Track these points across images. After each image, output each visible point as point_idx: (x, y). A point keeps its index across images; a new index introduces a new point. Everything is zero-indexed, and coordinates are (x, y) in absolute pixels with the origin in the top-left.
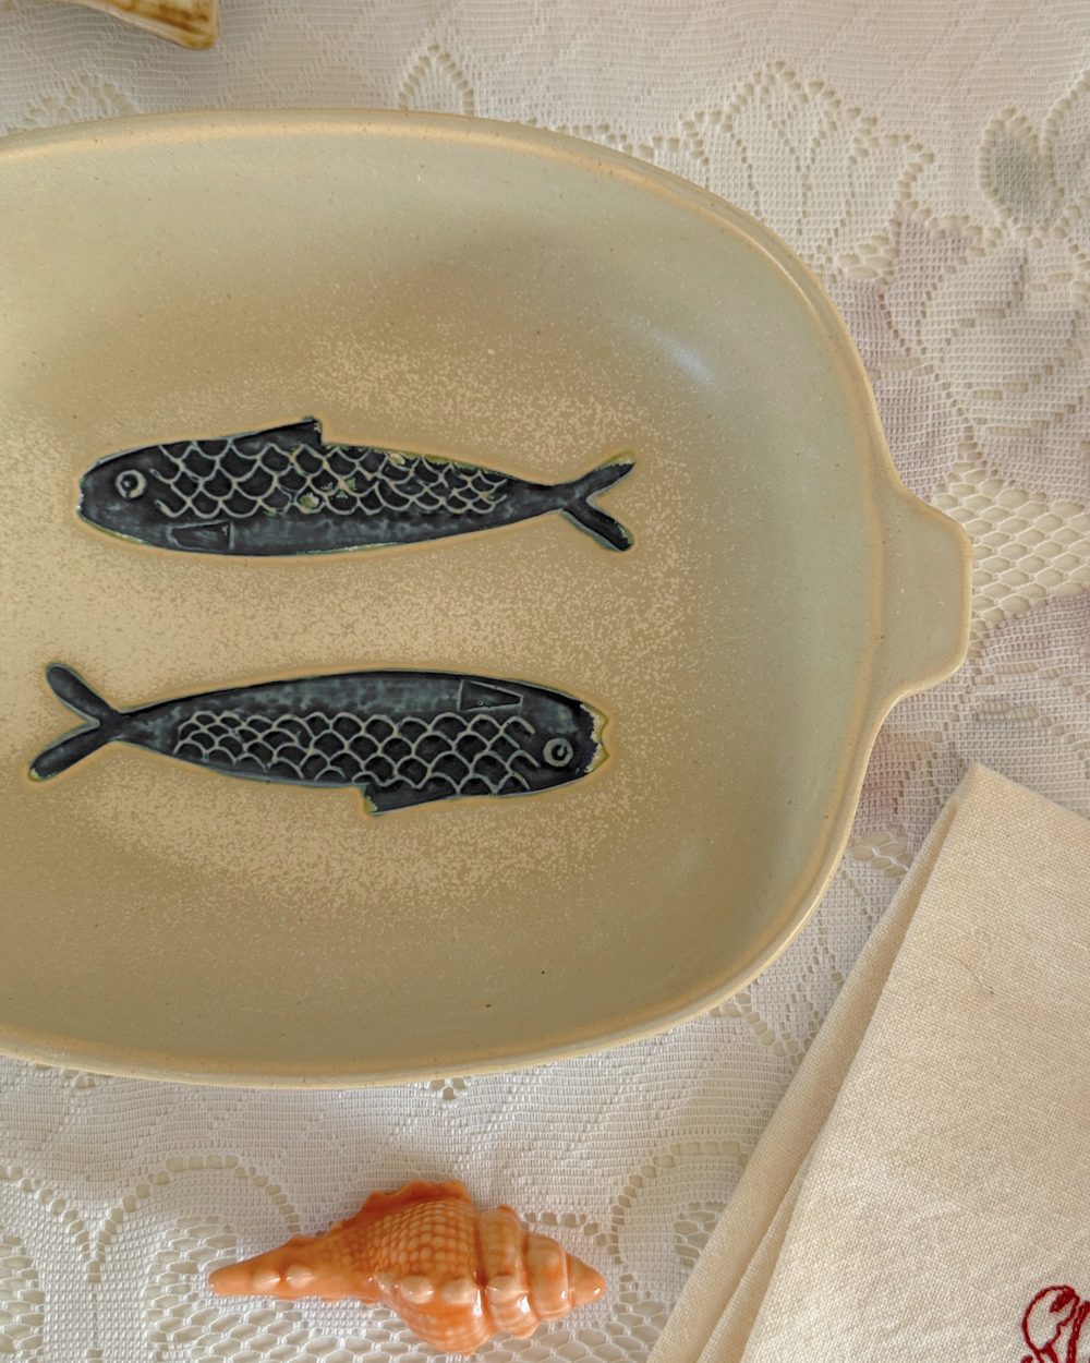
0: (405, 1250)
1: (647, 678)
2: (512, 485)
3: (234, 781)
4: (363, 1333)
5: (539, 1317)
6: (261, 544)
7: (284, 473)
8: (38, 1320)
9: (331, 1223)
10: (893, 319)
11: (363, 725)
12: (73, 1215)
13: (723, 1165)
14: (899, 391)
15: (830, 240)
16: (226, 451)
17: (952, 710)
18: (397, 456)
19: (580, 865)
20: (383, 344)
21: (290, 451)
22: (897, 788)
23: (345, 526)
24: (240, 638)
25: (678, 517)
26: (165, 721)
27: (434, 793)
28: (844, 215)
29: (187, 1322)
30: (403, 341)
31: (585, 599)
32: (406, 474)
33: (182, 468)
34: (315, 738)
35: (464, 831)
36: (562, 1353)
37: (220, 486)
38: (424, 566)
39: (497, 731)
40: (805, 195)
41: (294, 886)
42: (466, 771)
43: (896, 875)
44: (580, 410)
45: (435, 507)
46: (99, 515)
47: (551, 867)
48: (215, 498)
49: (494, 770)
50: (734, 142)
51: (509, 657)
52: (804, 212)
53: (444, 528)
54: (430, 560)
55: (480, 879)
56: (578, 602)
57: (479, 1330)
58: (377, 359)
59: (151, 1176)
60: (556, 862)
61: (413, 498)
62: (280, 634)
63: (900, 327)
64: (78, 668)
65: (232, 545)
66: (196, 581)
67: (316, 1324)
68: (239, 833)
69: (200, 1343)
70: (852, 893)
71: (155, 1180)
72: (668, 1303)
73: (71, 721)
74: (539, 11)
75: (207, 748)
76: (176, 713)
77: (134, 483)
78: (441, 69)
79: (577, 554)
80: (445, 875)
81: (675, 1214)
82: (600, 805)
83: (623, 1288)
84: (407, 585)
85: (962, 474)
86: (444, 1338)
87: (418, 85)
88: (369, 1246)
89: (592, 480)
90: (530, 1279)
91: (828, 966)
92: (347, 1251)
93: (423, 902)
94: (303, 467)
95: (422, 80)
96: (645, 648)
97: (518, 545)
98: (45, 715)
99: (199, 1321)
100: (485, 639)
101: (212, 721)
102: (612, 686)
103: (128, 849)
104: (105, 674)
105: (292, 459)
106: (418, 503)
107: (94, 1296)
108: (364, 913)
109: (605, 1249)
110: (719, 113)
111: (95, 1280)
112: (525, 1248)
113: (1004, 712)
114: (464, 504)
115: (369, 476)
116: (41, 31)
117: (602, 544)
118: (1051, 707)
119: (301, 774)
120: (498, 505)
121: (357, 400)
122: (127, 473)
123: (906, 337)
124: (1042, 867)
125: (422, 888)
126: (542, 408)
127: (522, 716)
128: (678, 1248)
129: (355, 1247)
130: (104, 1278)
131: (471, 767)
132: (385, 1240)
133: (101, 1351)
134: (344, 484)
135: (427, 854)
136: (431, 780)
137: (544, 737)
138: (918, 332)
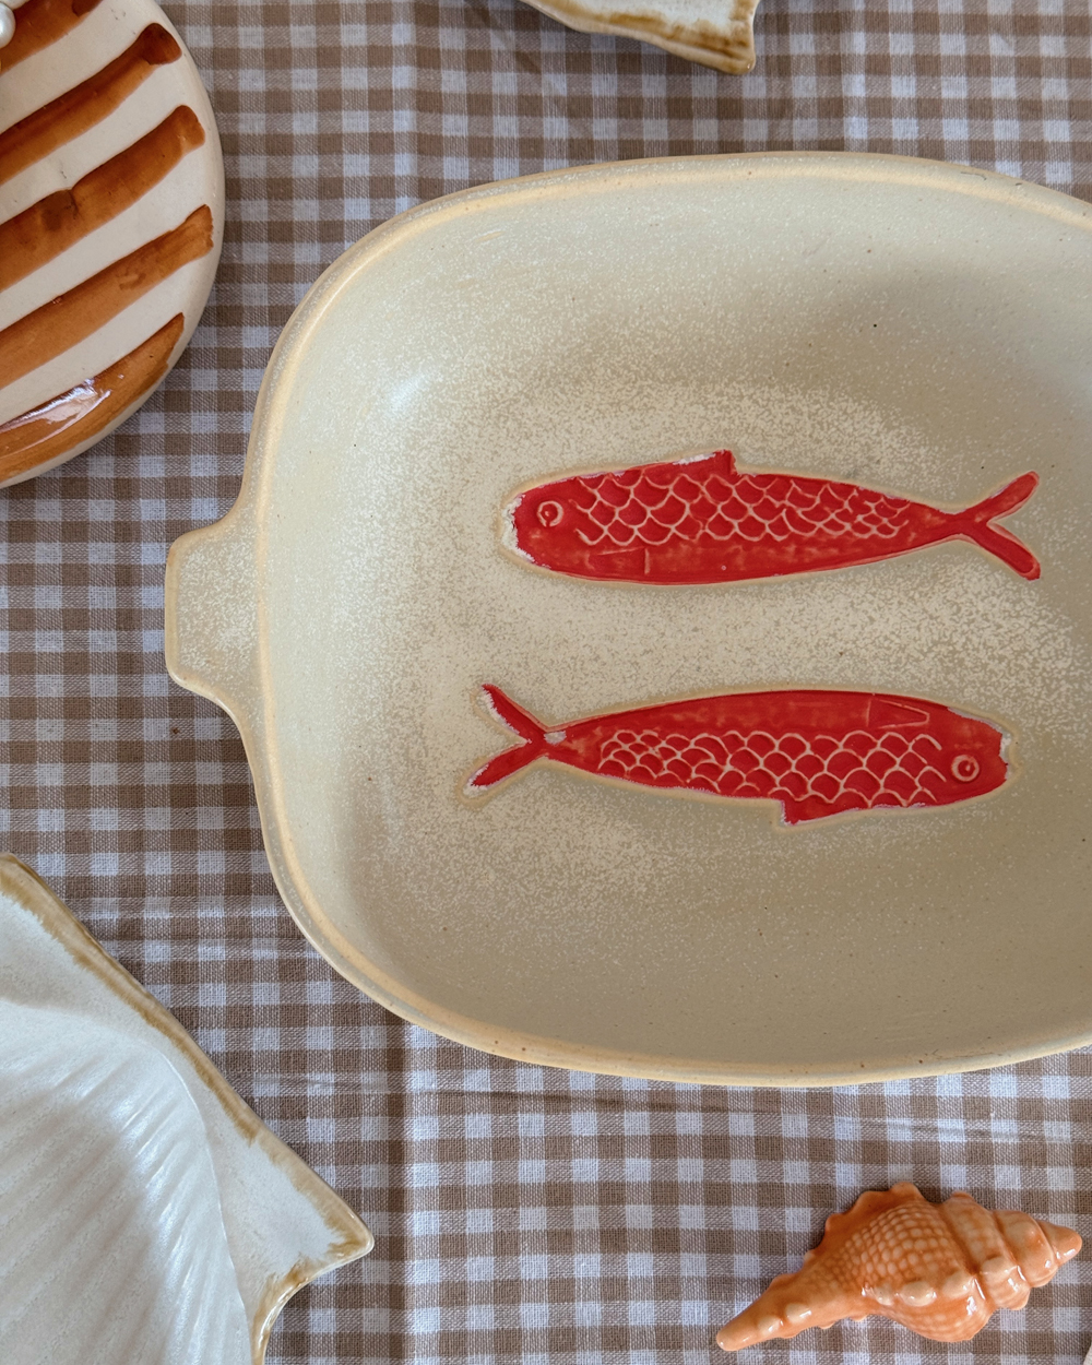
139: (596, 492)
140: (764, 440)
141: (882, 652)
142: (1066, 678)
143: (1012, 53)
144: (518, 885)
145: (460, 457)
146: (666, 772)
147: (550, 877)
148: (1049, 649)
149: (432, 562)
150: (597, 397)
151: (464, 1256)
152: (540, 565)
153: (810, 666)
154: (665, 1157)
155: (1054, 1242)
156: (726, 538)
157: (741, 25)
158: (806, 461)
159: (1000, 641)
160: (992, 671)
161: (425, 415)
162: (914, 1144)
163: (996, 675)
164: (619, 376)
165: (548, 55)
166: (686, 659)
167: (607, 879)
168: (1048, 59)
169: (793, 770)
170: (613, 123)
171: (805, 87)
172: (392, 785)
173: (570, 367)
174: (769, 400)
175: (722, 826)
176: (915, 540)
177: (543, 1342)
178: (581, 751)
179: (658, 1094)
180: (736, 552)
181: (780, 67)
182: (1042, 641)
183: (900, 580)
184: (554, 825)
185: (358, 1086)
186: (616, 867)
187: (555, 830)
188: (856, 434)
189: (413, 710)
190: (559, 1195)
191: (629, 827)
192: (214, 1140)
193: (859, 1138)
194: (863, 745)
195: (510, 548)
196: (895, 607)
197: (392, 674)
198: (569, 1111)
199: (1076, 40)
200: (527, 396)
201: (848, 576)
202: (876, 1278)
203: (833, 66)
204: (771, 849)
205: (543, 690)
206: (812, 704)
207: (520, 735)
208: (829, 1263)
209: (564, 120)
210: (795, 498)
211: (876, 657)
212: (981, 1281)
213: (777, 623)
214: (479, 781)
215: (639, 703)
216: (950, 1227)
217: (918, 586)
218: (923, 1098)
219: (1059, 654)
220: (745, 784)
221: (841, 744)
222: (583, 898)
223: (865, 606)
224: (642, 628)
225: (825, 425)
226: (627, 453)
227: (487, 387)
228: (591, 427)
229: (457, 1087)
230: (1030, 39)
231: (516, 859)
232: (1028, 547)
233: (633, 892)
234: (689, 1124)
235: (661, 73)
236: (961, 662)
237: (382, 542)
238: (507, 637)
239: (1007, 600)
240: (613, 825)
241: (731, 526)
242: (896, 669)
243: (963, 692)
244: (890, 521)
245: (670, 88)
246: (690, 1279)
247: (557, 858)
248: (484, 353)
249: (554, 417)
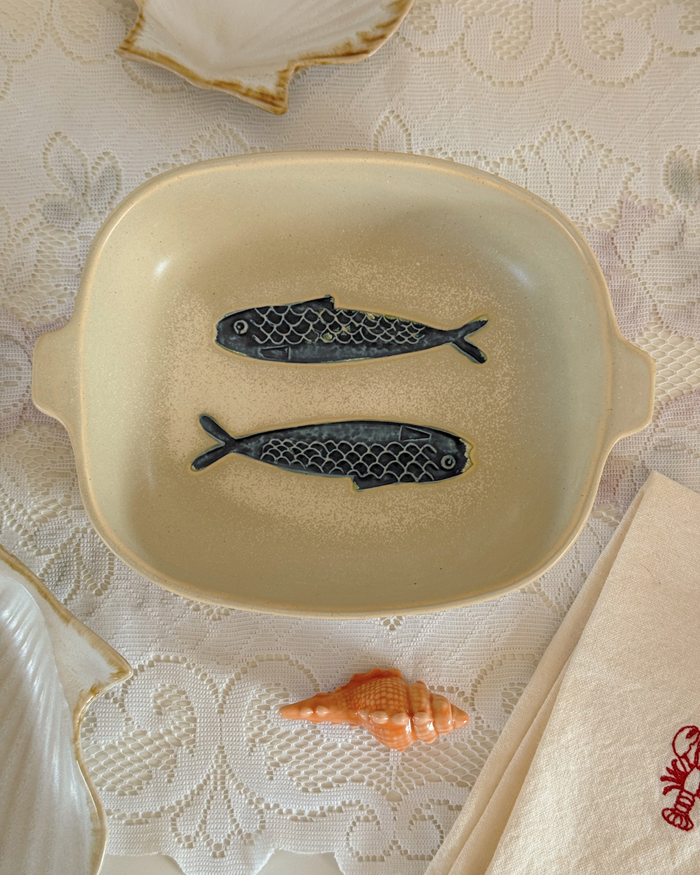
0: (374, 699)
1: (493, 426)
2: (428, 330)
3: (290, 473)
4: (350, 740)
5: (438, 733)
6: (304, 357)
7: (315, 322)
8: (194, 731)
9: (335, 688)
10: (618, 250)
11: (353, 447)
12: (211, 680)
13: (526, 665)
14: (620, 286)
15: (587, 210)
16: (287, 311)
17: (643, 445)
18: (371, 315)
19: (458, 517)
20: (365, 259)
21: (319, 312)
22: (615, 483)
23: (345, 349)
24: (293, 403)
25: (509, 347)
26: (257, 443)
27: (387, 481)
28: (594, 198)
29: (265, 733)
30: (375, 258)
31: (463, 387)
32: (375, 324)
33: (266, 319)
34: (329, 453)
35: (402, 500)
36: (446, 753)
37: (284, 328)
38: (383, 370)
39: (418, 451)
40: (575, 187)
41: (318, 525)
42: (403, 471)
43: (614, 525)
44: (462, 294)
45: (390, 340)
46: (225, 342)
47: (444, 518)
48: (282, 334)
49: (417, 470)
50: (540, 160)
51: (425, 415)
52: (574, 196)
53: (393, 351)
54: (387, 366)
55: (409, 522)
56: (459, 388)
57: (409, 738)
58: (362, 267)
59: (248, 663)
60: (447, 516)
61: (378, 336)
62: (313, 402)
63: (621, 254)
64: (215, 417)
65: (290, 358)
66: (272, 375)
67: (327, 736)
68: (292, 498)
69: (271, 743)
70: (592, 534)
71: (250, 665)
72: (498, 731)
73: (212, 442)
74: (444, 94)
75: (277, 457)
76: (262, 439)
77: (243, 327)
78: (395, 122)
79: (459, 364)
80: (392, 521)
81: (502, 688)
82: (469, 488)
83: (476, 723)
84: (375, 379)
85: (651, 328)
86: (392, 741)
87: (383, 130)
88: (355, 698)
89: (467, 328)
90: (434, 714)
91: (579, 570)
92: (344, 700)
93: (381, 534)
94: (325, 320)
95: (385, 128)
96: (492, 412)
97: (430, 360)
98: (199, 439)
99: (271, 733)
100: (413, 406)
101: (280, 444)
102: (475, 430)
103: (239, 505)
104: (228, 420)
105: (320, 316)
106: (381, 338)
107: (221, 720)
108: (353, 538)
109: (468, 704)
110: (533, 146)
111: (221, 712)
112: (431, 699)
113: (669, 446)
114: (404, 339)
115: (357, 325)
116: (198, 102)
117: (471, 360)
118: (693, 444)
119: (322, 471)
120: (420, 340)
121: (352, 287)
122: (239, 321)
123: (624, 259)
124: (686, 522)
125: (381, 527)
126: (443, 292)
127: (431, 444)
128: (503, 704)
129: (348, 698)
130: (225, 712)
131: (405, 468)
132: (363, 695)
133: (224, 747)
134: (345, 329)
135: (383, 511)
136: (386, 474)
137: (441, 455)
138: (631, 256)
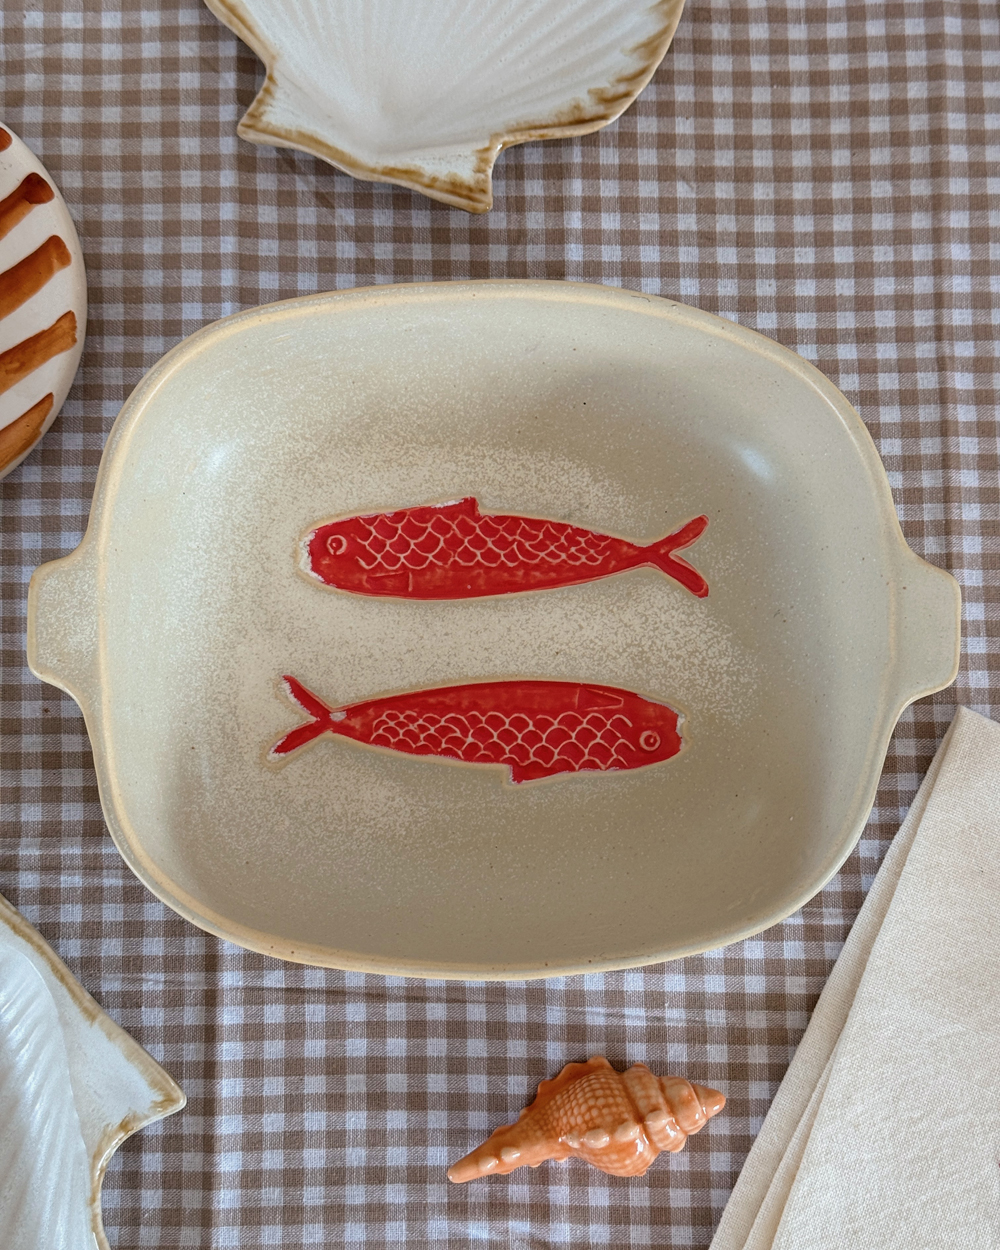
139: (372, 528)
140: (501, 489)
141: (588, 652)
142: (727, 672)
143: (694, 196)
144: (307, 829)
145: (267, 500)
146: (423, 743)
147: (331, 823)
148: (714, 650)
149: (245, 581)
150: (374, 456)
151: (262, 1113)
152: (328, 584)
153: (533, 662)
154: (418, 1037)
155: (702, 1100)
156: (471, 564)
157: (482, 176)
158: (533, 506)
159: (677, 644)
160: (671, 667)
161: (241, 469)
162: (607, 1027)
163: (674, 670)
164: (391, 440)
165: (340, 194)
166: (439, 657)
167: (375, 825)
168: (722, 200)
169: (519, 741)
170: (390, 247)
171: (535, 221)
172: (211, 753)
173: (353, 433)
174: (505, 459)
175: (464, 784)
176: (615, 566)
177: (321, 1178)
178: (357, 727)
179: (413, 989)
180: (479, 575)
181: (518, 205)
182: (709, 644)
183: (602, 597)
184: (336, 783)
185: (182, 983)
186: (383, 816)
187: (336, 787)
188: (571, 485)
189: (229, 695)
190: (335, 1067)
191: (394, 785)
192: (65, 1023)
193: (564, 1022)
194: (572, 723)
195: (306, 571)
196: (598, 617)
197: (213, 667)
198: (345, 1002)
199: (743, 186)
200: (320, 455)
201: (563, 594)
202: (568, 1128)
203: (557, 205)
204: (502, 802)
205: (330, 680)
206: (535, 691)
207: (311, 714)
208: (538, 1117)
209: (352, 244)
210: (524, 534)
211: (583, 656)
212: (646, 1130)
213: (509, 629)
214: (279, 750)
215: (402, 690)
216: (626, 1089)
217: (617, 601)
218: (614, 992)
219: (722, 654)
220: (482, 752)
221: (556, 722)
222: (357, 839)
223: (576, 616)
224: (405, 632)
225: (547, 479)
226: (396, 499)
227: (289, 448)
228: (369, 479)
229: (259, 984)
230: (708, 184)
231: (306, 810)
232: (699, 572)
233: (395, 835)
234: (436, 1012)
235: (426, 209)
236: (648, 660)
237: (206, 566)
238: (302, 639)
239: (683, 613)
240: (381, 783)
241: (475, 555)
242: (599, 665)
243: (648, 682)
244: (596, 552)
245: (433, 220)
246: (434, 1130)
247: (338, 809)
248: (286, 422)
249: (341, 471)
